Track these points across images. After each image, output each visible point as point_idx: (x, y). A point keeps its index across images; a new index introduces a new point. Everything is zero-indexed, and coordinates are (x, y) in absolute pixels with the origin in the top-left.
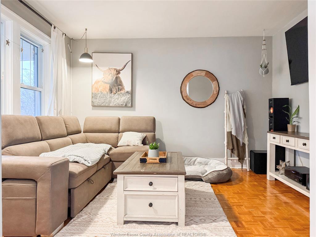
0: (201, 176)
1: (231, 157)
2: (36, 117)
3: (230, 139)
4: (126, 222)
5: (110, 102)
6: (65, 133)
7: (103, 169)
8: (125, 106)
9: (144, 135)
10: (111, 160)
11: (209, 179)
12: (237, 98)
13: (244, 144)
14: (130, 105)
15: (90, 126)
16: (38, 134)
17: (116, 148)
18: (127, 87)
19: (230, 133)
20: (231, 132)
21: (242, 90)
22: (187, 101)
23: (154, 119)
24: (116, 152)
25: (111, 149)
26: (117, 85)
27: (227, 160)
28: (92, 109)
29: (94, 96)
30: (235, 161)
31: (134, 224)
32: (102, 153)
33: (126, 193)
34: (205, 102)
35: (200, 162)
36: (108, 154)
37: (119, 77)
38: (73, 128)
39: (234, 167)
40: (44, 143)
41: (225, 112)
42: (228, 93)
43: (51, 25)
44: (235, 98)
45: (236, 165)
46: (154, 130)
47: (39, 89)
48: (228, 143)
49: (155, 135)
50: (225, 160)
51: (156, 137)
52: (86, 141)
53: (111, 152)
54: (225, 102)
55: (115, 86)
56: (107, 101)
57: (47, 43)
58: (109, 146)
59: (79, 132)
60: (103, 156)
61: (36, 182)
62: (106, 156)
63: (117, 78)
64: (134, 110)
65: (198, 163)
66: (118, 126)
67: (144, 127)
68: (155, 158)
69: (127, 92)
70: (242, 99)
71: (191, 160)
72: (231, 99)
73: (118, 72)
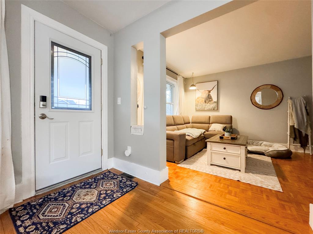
0: (263, 152)
1: (294, 143)
2: (172, 116)
3: (293, 130)
4: (212, 165)
5: (205, 108)
6: (183, 123)
7: (201, 141)
8: (213, 110)
9: (225, 125)
10: (205, 137)
11: (270, 154)
12: (300, 101)
13: (307, 136)
14: (216, 109)
15: (195, 120)
16: (173, 123)
17: (207, 132)
18: (215, 99)
19: (292, 127)
20: (294, 126)
21: (305, 96)
22: (256, 105)
23: (231, 117)
24: (208, 133)
25: (205, 132)
26: (209, 98)
27: (290, 145)
28: (196, 112)
29: (196, 105)
30: (298, 147)
31: (216, 166)
32: (200, 133)
33: (212, 151)
34: (270, 105)
35: (266, 144)
36: (203, 134)
37: (210, 94)
38: (186, 121)
39: (297, 151)
40: (175, 127)
41: (289, 112)
42: (291, 98)
43: (177, 75)
44: (298, 101)
45: (299, 150)
46: (231, 123)
47: (172, 104)
48: (291, 133)
49: (232, 126)
50: (287, 145)
51: (233, 127)
52: (193, 127)
53: (205, 133)
54: (289, 105)
55: (207, 99)
56: (203, 107)
57: (176, 83)
58: (204, 131)
59: (189, 123)
60: (201, 135)
61: (174, 141)
62: (202, 135)
63: (208, 95)
64: (219, 112)
65: (264, 145)
66: (209, 120)
67: (224, 121)
68: (229, 137)
69: (215, 102)
70: (305, 102)
71: (258, 143)
72: (294, 102)
73: (210, 92)
